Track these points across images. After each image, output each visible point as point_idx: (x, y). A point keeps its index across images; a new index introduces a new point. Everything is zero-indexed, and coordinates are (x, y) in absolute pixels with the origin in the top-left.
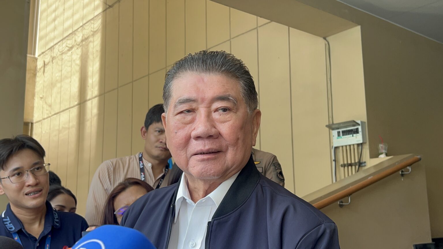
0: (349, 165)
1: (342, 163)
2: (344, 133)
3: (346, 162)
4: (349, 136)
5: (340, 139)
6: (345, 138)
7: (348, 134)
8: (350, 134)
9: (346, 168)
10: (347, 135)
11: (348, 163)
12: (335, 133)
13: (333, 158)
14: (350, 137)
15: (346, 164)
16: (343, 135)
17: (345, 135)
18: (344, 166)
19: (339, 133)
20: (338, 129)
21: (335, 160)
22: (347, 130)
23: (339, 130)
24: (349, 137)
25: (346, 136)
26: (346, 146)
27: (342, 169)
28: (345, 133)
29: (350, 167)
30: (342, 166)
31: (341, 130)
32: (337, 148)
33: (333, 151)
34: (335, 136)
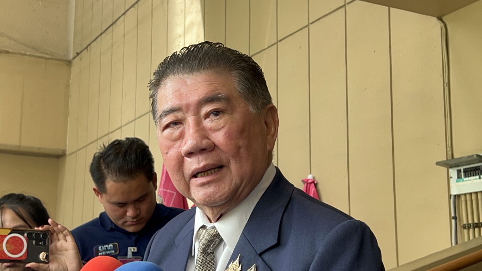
0: (475, 225)
1: (465, 222)
2: (467, 173)
3: (470, 222)
4: (474, 177)
5: (461, 183)
6: (468, 180)
7: (473, 176)
8: (476, 175)
9: (471, 230)
10: (471, 176)
11: (474, 223)
12: (453, 173)
13: (453, 215)
14: (476, 179)
15: (470, 224)
16: (465, 177)
17: (468, 176)
18: (467, 227)
19: (459, 172)
20: (458, 166)
21: (455, 218)
22: (471, 168)
23: (459, 168)
24: (474, 179)
25: (470, 178)
26: (471, 194)
27: (466, 231)
28: (469, 173)
29: (477, 230)
30: (464, 227)
31: (462, 168)
32: (458, 196)
33: (452, 201)
34: (453, 178)
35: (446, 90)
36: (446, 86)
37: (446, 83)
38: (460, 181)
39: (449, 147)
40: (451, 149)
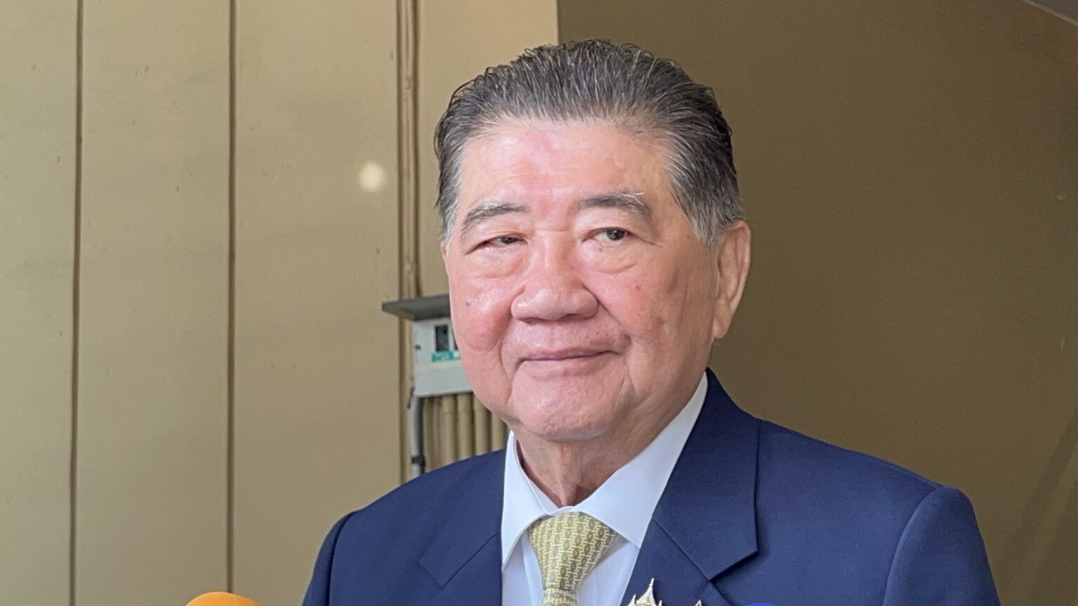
5: (444, 364)
12: (424, 334)
13: (413, 451)
20: (440, 314)
21: (420, 461)
32: (431, 402)
33: (411, 414)
34: (422, 346)
35: (407, 99)
36: (408, 88)
37: (407, 78)
38: (443, 358)
39: (409, 262)
40: (415, 266)
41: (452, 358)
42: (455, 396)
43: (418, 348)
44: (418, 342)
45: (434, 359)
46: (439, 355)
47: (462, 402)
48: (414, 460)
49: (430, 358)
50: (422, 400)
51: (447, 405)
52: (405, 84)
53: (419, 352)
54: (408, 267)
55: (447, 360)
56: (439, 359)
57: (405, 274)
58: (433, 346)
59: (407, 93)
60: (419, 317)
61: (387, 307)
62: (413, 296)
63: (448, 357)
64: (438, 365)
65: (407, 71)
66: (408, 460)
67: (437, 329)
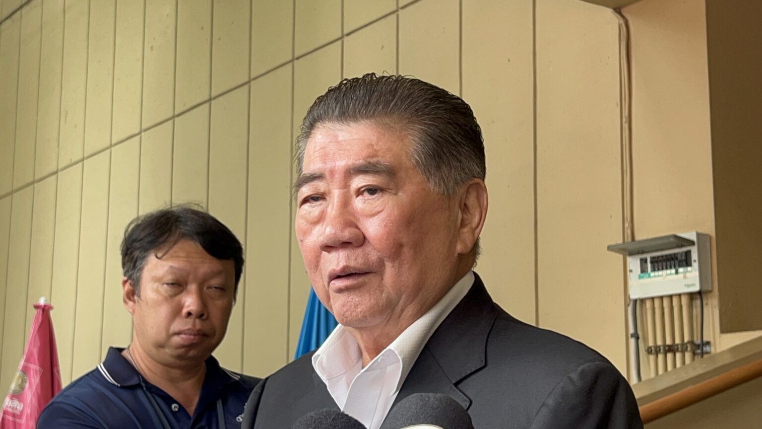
0: (667, 348)
1: (651, 343)
2: (656, 265)
3: (659, 343)
4: (668, 272)
5: (646, 281)
6: (659, 276)
7: (667, 268)
8: (671, 268)
9: (661, 357)
10: (663, 269)
11: (665, 345)
12: (634, 263)
13: (632, 331)
14: (671, 274)
15: (659, 347)
16: (654, 270)
17: (659, 270)
19: (643, 262)
20: (643, 252)
21: (636, 336)
22: (662, 256)
23: (644, 256)
24: (667, 275)
25: (660, 273)
26: (661, 298)
27: (652, 357)
28: (660, 263)
29: (669, 355)
30: (649, 351)
31: (648, 257)
32: (640, 302)
33: (630, 309)
34: (634, 271)
35: (625, 128)
36: (626, 122)
37: (625, 117)
38: (645, 277)
39: (627, 221)
40: (630, 225)
41: (649, 276)
42: (653, 299)
43: (631, 271)
44: (631, 268)
45: (640, 277)
46: (643, 275)
47: (657, 303)
48: (632, 336)
49: (638, 276)
50: (635, 301)
51: (648, 304)
52: (624, 120)
53: (631, 274)
54: (627, 225)
55: (646, 277)
56: (643, 277)
57: (626, 229)
58: (639, 270)
59: (626, 126)
60: (632, 254)
61: (610, 248)
62: (630, 239)
63: (647, 276)
64: (642, 281)
65: (625, 113)
66: (630, 336)
67: (641, 260)
